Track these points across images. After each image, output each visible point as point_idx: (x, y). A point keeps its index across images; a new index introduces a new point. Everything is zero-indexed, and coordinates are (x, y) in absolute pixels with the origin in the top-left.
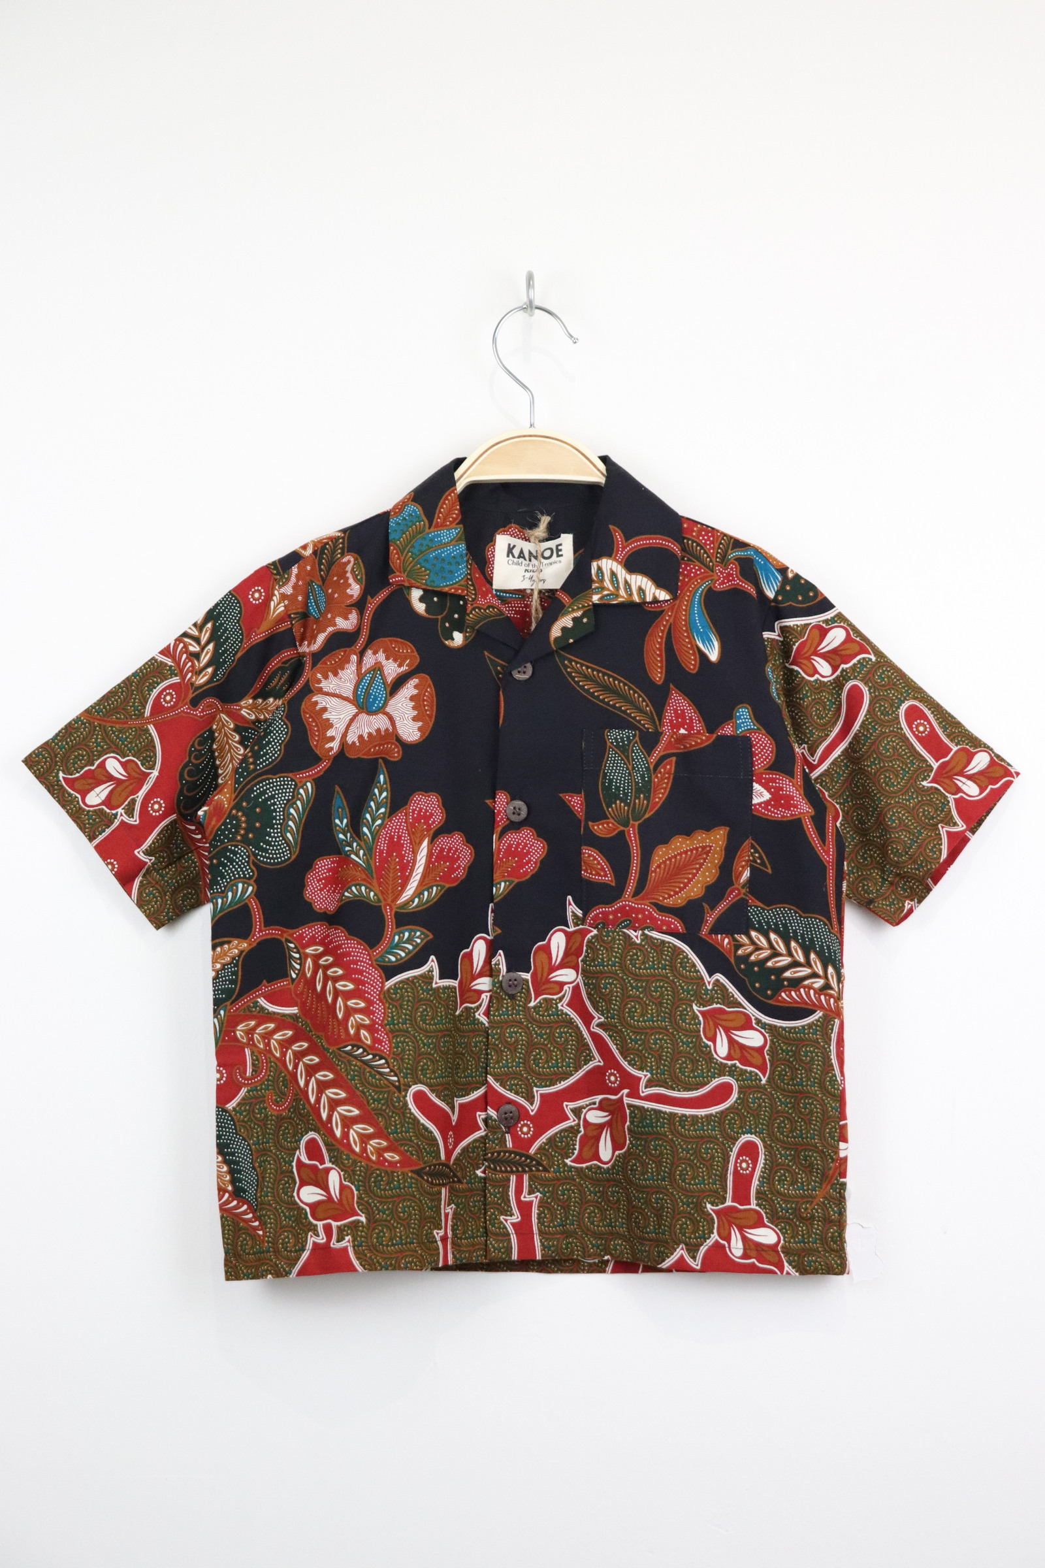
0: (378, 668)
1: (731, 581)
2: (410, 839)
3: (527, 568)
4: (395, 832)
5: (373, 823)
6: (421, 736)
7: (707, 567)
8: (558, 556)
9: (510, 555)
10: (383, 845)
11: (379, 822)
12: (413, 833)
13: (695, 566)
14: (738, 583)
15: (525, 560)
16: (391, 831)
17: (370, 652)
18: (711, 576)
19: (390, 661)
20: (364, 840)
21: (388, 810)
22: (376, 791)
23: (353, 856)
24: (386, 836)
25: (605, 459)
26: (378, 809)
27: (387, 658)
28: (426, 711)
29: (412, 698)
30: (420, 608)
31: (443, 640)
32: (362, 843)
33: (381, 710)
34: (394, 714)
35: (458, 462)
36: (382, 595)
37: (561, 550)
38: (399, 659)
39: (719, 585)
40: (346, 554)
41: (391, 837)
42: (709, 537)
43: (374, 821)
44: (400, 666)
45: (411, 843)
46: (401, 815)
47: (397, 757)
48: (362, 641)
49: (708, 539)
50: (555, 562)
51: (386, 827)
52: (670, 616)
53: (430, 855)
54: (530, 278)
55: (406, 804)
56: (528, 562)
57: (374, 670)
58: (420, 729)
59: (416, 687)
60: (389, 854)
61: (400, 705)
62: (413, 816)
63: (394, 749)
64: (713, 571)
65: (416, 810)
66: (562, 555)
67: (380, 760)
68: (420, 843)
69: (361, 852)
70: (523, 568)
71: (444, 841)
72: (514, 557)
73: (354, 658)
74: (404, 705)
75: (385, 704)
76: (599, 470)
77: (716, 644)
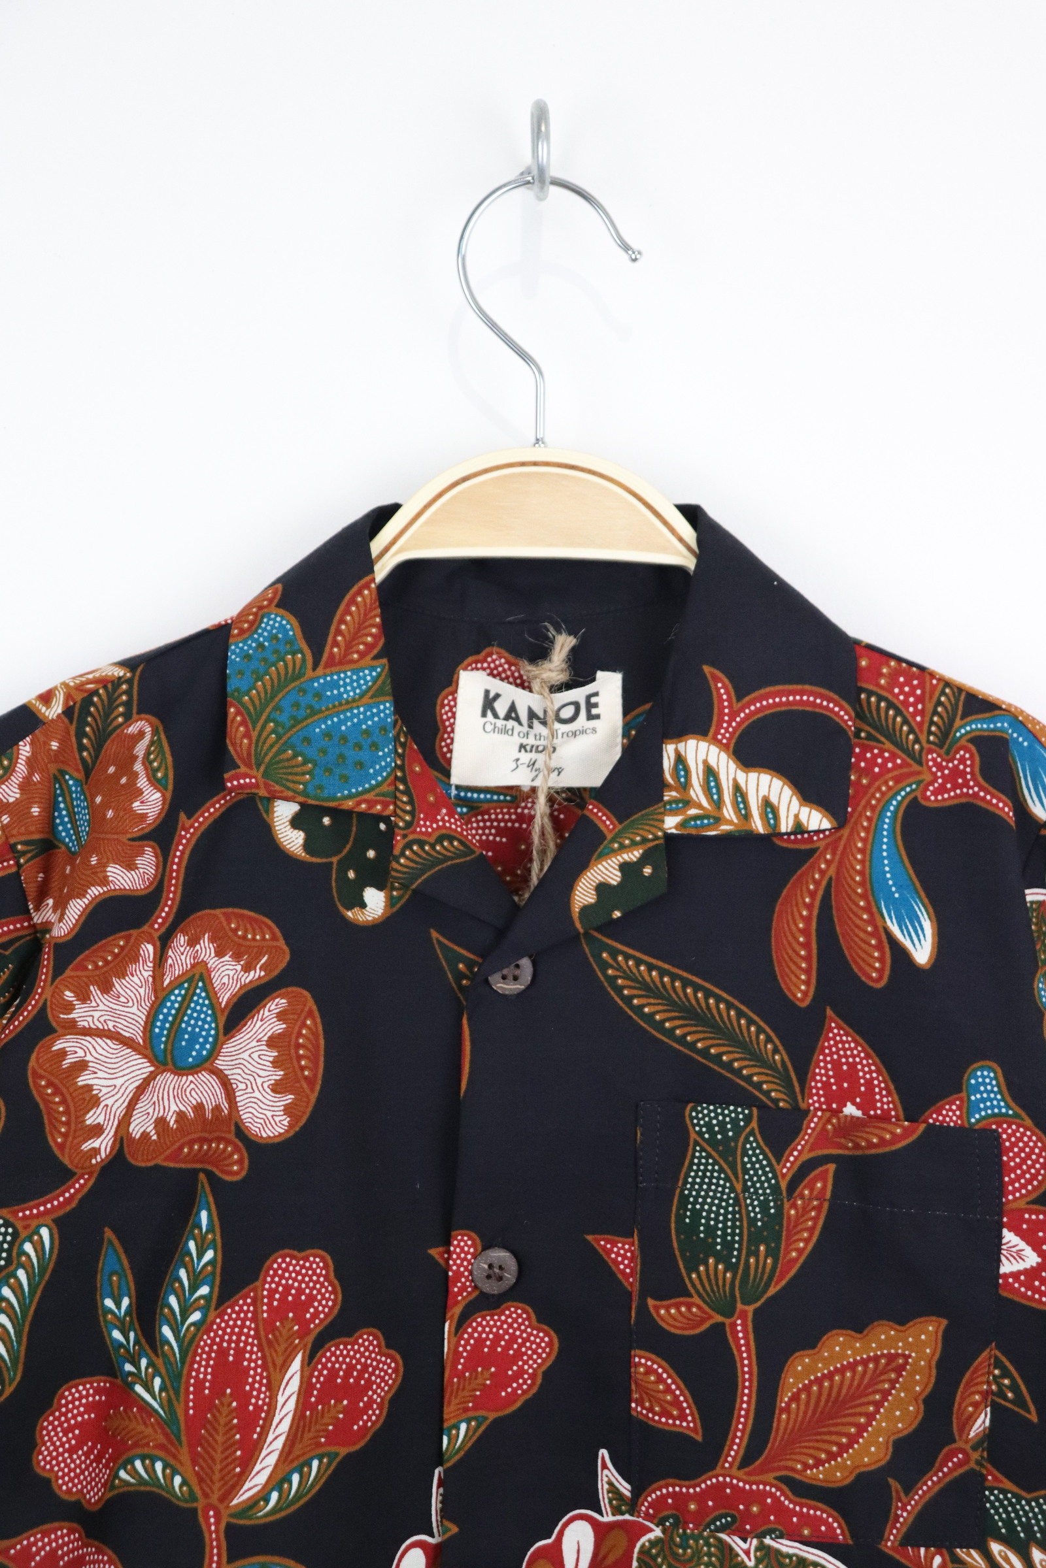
0: (199, 975)
1: (961, 787)
2: (263, 1358)
3: (525, 741)
4: (230, 1342)
5: (184, 1319)
6: (291, 1126)
7: (910, 753)
8: (591, 717)
9: (489, 713)
10: (203, 1369)
11: (196, 1316)
12: (269, 1342)
13: (882, 751)
14: (976, 795)
15: (520, 724)
16: (222, 1340)
17: (181, 939)
18: (919, 773)
19: (227, 958)
20: (164, 1355)
21: (216, 1289)
22: (192, 1245)
23: (139, 1389)
24: (211, 1350)
25: (692, 513)
26: (194, 1287)
27: (220, 954)
28: (303, 1069)
29: (272, 1042)
30: (293, 840)
31: (341, 909)
32: (159, 1362)
33: (206, 1064)
34: (234, 1075)
35: (382, 515)
36: (213, 809)
37: (596, 705)
38: (245, 954)
39: (934, 793)
40: (135, 716)
41: (223, 1353)
42: (913, 688)
43: (185, 1313)
44: (247, 969)
45: (264, 1367)
46: (243, 1304)
47: (236, 1173)
48: (165, 912)
49: (912, 693)
50: (583, 732)
51: (210, 1329)
52: (828, 863)
53: (306, 1389)
54: (540, 116)
55: (257, 1279)
56: (525, 729)
57: (190, 980)
58: (288, 1110)
59: (281, 1016)
60: (217, 1391)
61: (245, 1055)
62: (270, 1304)
63: (231, 1155)
64: (920, 763)
65: (276, 1291)
66: (598, 717)
67: (202, 1176)
68: (286, 1366)
69: (157, 1382)
70: (517, 740)
71: (339, 1354)
72: (496, 716)
73: (148, 949)
74: (255, 1056)
75: (215, 1052)
76: (681, 540)
77: (927, 925)
